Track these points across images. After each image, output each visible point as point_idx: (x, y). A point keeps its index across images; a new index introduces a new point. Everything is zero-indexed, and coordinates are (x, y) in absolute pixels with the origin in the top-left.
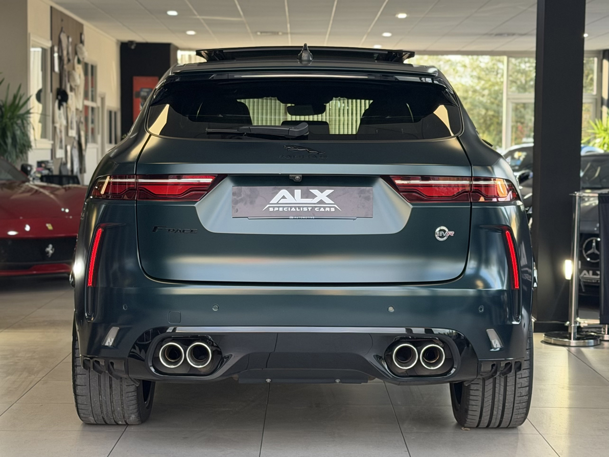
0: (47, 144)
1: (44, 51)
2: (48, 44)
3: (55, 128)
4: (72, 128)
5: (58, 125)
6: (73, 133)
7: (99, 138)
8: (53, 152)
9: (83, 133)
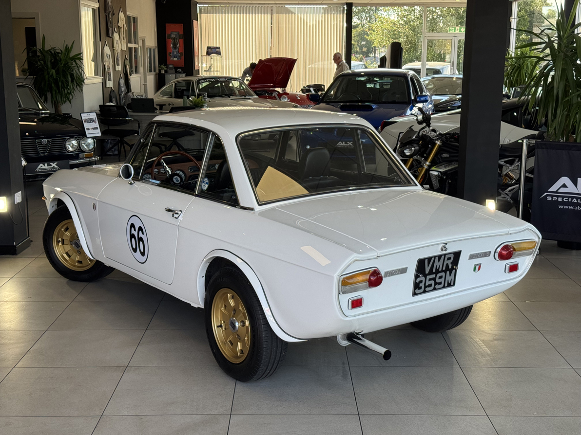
0: (99, 80)
1: (94, 10)
2: (97, 5)
3: (104, 66)
4: (118, 65)
5: (106, 64)
6: (119, 68)
7: (141, 69)
8: (104, 84)
9: (128, 67)
